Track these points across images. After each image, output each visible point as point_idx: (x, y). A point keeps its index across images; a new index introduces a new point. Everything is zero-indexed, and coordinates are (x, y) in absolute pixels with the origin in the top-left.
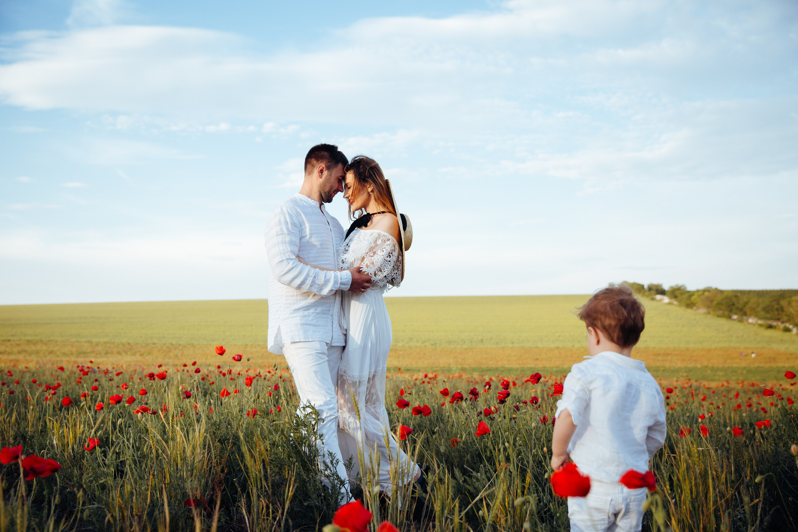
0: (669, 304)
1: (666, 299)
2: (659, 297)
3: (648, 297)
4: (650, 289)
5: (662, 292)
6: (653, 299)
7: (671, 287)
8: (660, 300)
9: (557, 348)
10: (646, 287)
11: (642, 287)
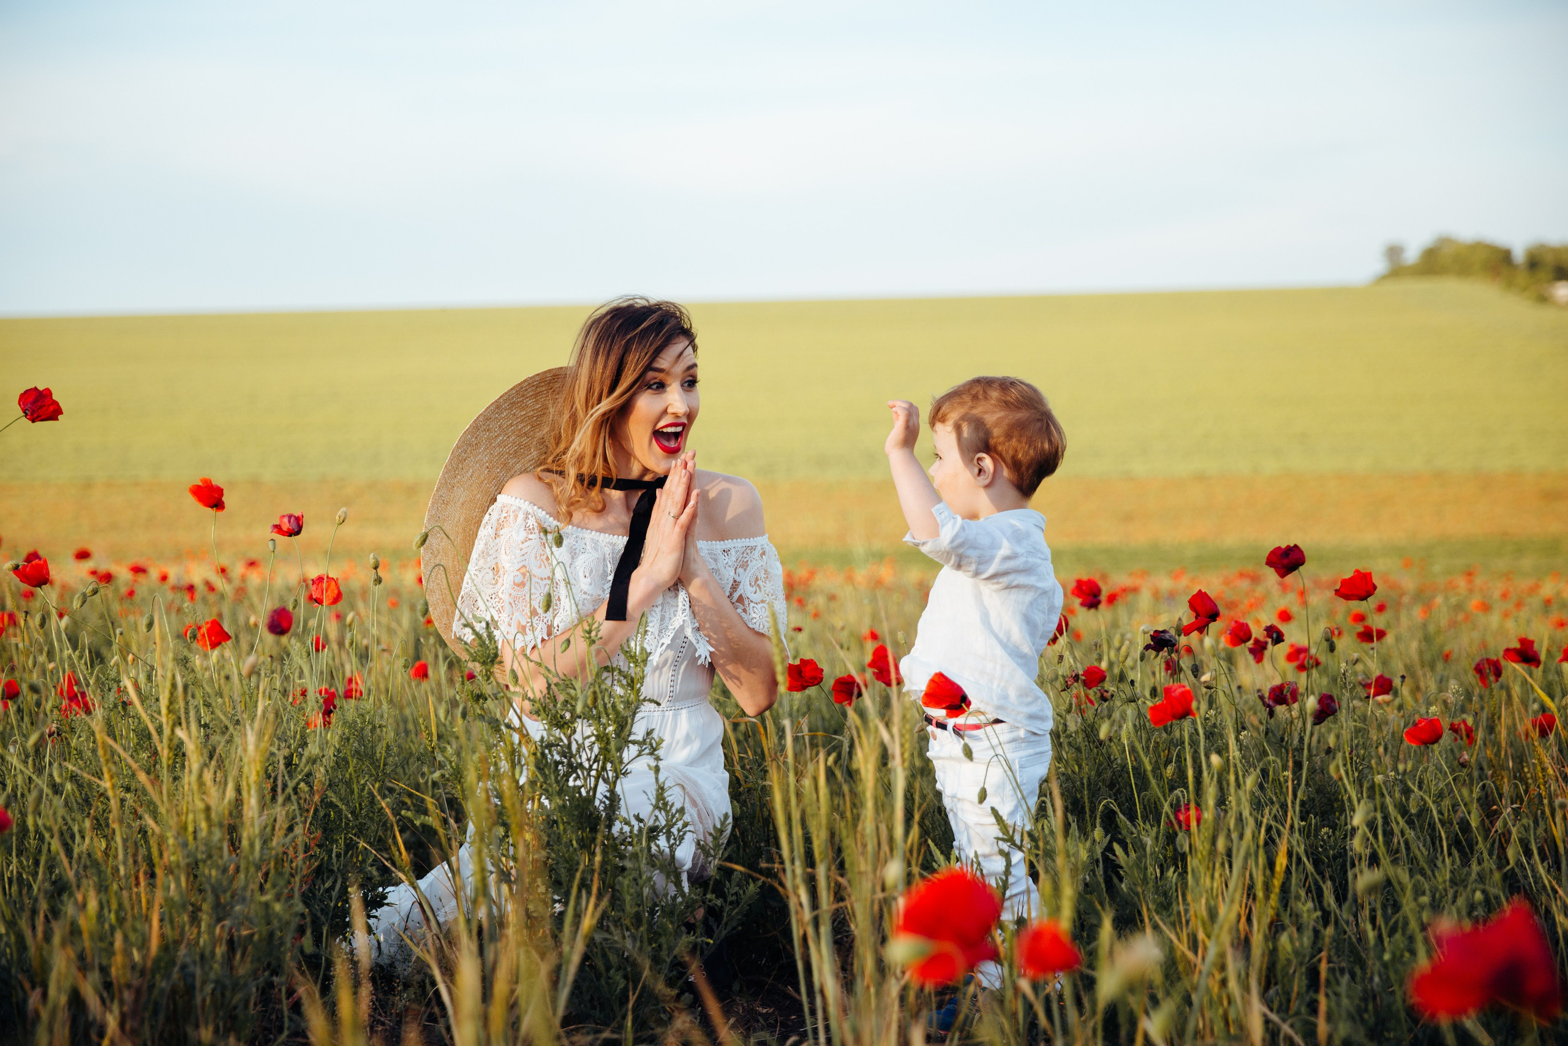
2: (1563, 290)
3: (1524, 289)
4: (1534, 262)
6: (1543, 299)
10: (1519, 254)
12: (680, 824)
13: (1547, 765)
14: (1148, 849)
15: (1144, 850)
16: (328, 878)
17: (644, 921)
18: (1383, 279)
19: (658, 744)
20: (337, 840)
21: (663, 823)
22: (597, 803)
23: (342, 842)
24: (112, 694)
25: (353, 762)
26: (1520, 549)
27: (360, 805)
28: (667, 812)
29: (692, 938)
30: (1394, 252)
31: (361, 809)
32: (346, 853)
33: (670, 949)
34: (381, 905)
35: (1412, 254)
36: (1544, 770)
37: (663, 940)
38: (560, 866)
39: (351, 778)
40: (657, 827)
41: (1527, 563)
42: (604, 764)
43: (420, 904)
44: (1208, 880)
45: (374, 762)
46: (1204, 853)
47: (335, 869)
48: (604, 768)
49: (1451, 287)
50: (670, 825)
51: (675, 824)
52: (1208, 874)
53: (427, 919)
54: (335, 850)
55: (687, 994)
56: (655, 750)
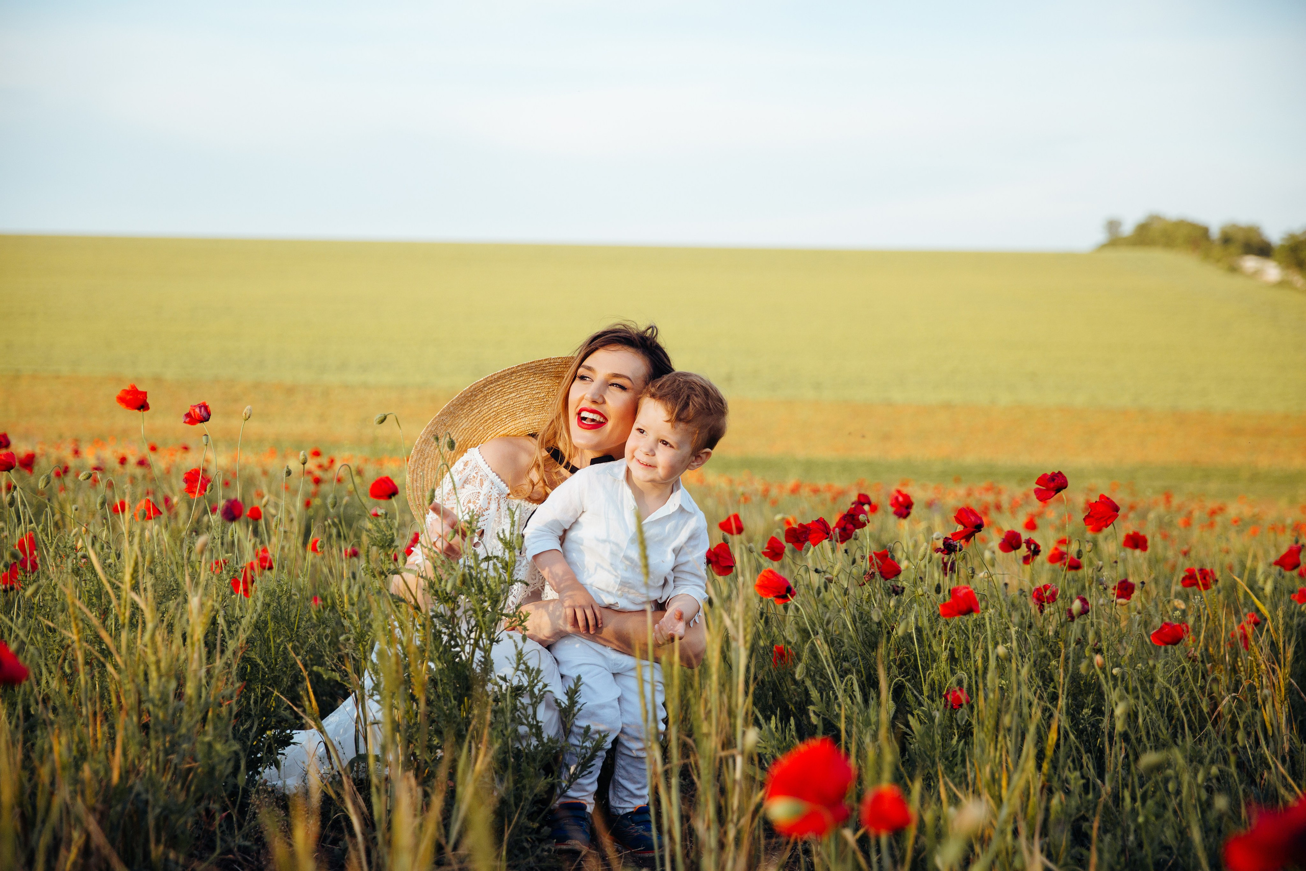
0: (1282, 284)
1: (1272, 271)
2: (1250, 263)
3: (1218, 261)
4: (1227, 239)
5: (1263, 250)
6: (1234, 269)
7: (1292, 237)
8: (1256, 274)
9: (947, 406)
10: (1215, 232)
11: (1204, 232)
12: (540, 685)
13: (1261, 661)
14: (937, 721)
15: (933, 721)
16: (246, 721)
17: (510, 765)
18: (1104, 247)
19: (526, 617)
20: (254, 689)
21: (526, 684)
22: (474, 666)
23: (258, 691)
24: (69, 561)
25: (271, 625)
26: (1207, 475)
27: (276, 660)
28: (529, 676)
29: (549, 780)
30: (1113, 226)
31: (276, 664)
32: (262, 700)
33: (532, 789)
34: (289, 744)
35: (1128, 228)
36: (1258, 665)
37: (526, 781)
38: (441, 719)
39: (268, 638)
40: (522, 686)
41: (1213, 486)
42: (481, 633)
43: (326, 744)
44: (992, 750)
45: (290, 626)
46: (989, 727)
47: (253, 713)
48: (480, 636)
49: (1158, 256)
50: (532, 685)
51: (536, 685)
52: (992, 745)
53: (330, 758)
54: (253, 697)
55: (546, 828)
56: (523, 621)
